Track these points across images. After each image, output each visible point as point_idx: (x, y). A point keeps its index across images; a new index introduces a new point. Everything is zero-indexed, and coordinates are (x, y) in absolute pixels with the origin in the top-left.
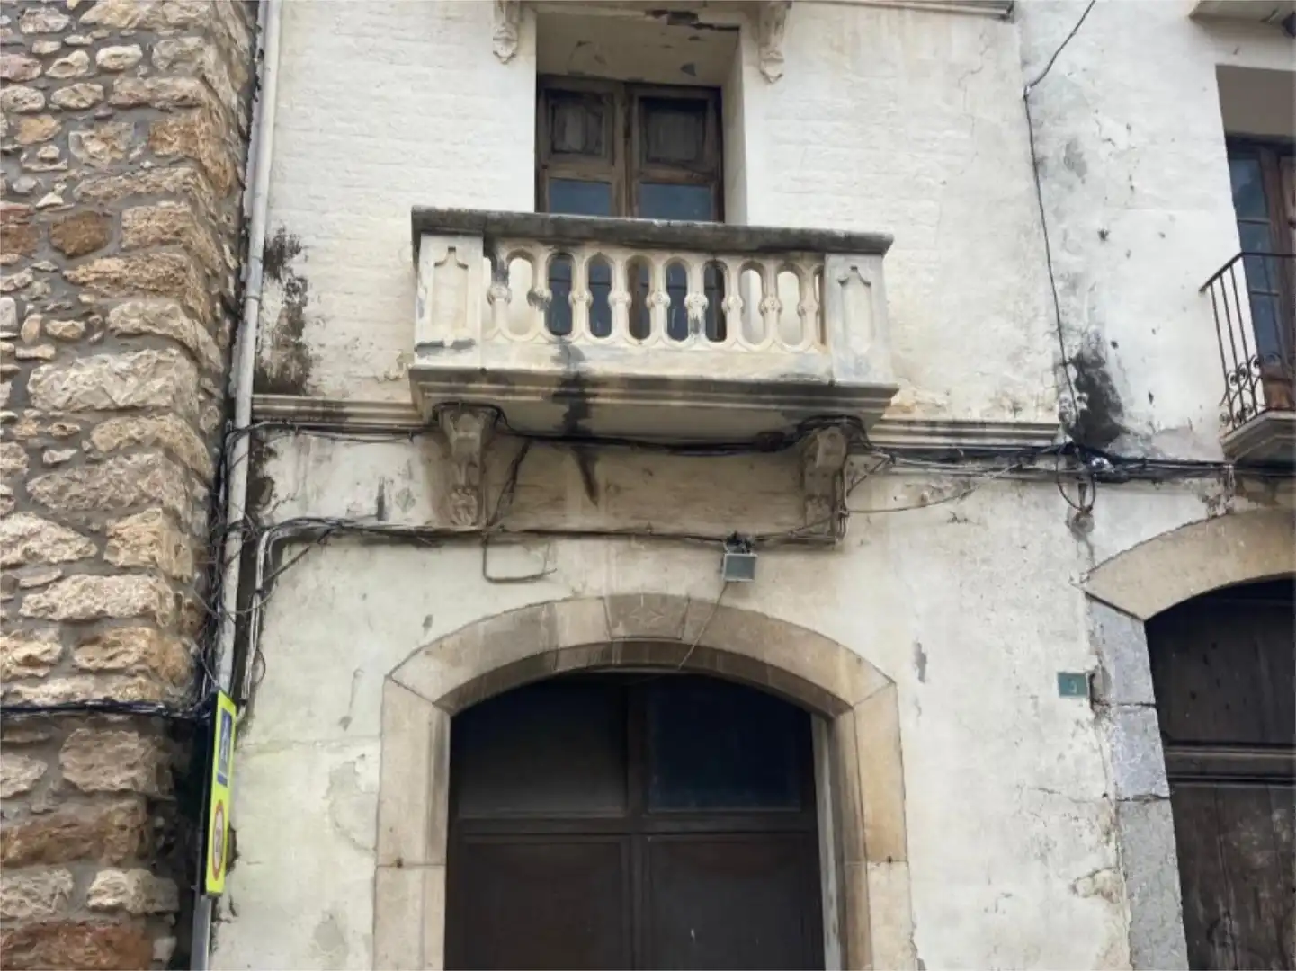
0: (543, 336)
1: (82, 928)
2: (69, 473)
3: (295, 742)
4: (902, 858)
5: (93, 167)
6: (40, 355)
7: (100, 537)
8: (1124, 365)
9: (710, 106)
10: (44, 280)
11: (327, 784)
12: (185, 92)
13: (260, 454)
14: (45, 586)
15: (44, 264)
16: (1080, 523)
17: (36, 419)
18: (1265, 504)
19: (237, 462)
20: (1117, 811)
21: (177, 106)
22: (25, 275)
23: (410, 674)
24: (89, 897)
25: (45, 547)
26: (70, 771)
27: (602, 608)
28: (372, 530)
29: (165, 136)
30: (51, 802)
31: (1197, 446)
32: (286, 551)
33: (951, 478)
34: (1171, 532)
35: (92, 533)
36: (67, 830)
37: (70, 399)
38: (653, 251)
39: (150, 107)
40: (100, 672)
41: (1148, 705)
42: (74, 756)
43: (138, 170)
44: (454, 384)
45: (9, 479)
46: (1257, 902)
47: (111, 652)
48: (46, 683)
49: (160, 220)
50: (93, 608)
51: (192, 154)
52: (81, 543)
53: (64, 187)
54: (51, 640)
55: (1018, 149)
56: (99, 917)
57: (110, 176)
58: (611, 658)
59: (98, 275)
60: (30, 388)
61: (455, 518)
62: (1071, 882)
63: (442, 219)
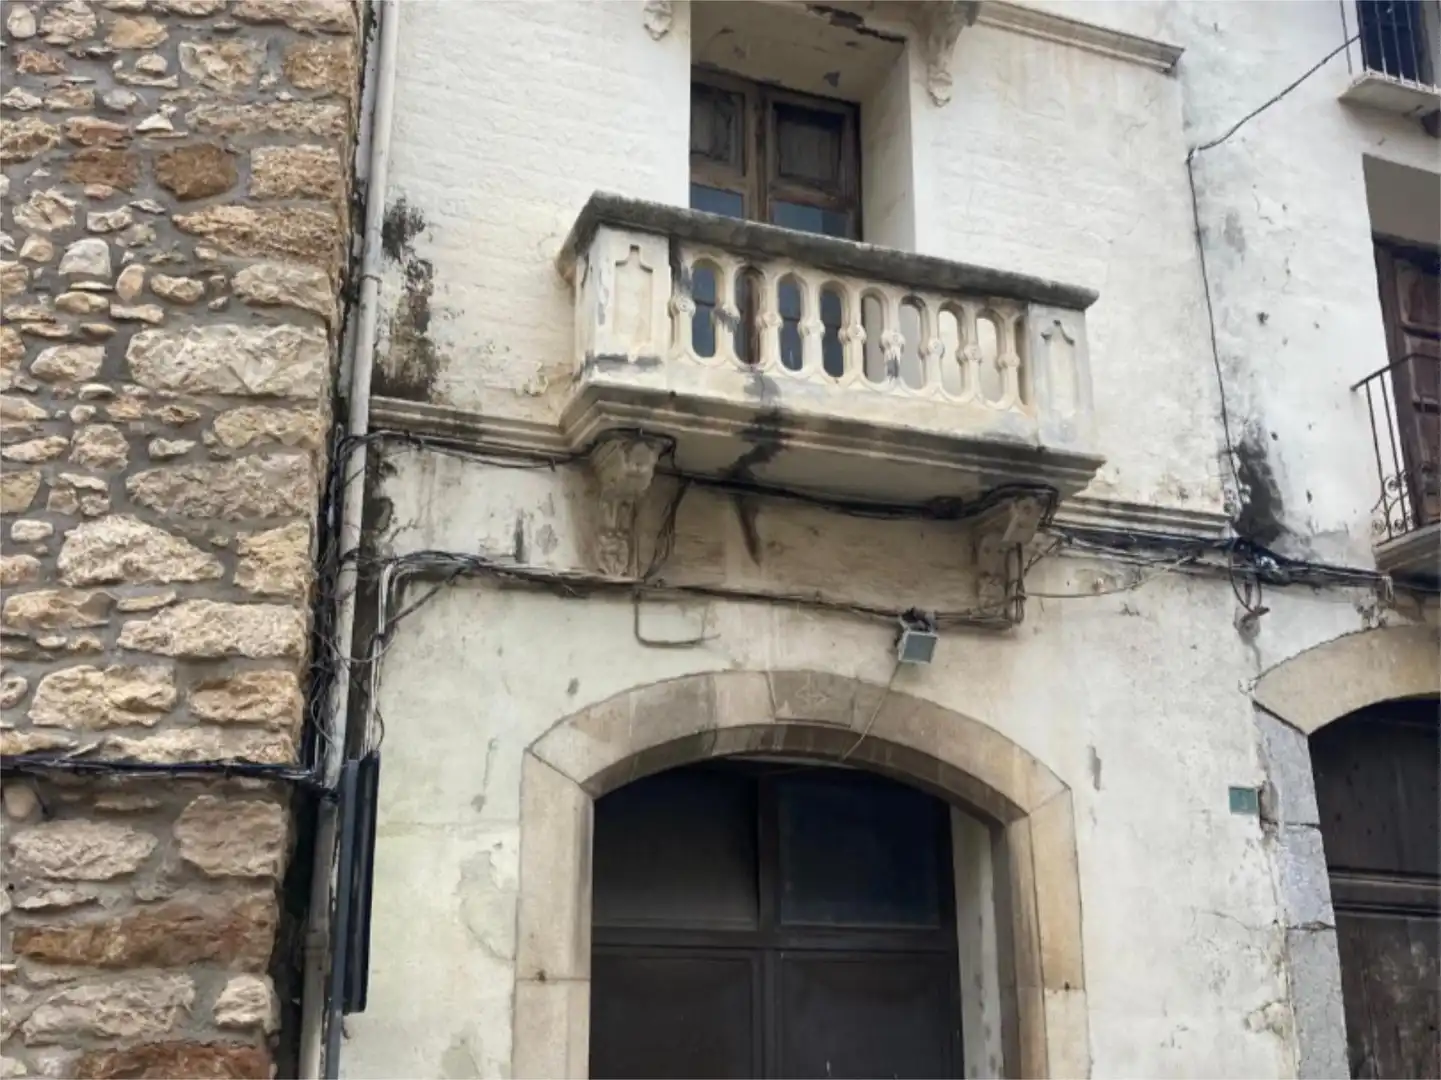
0: (732, 361)
1: (210, 1051)
2: (185, 469)
3: (420, 824)
4: (1079, 983)
5: (212, 89)
6: (143, 315)
7: (228, 554)
8: (1284, 459)
9: (848, 124)
10: (147, 223)
11: (457, 875)
12: (333, 15)
13: (378, 470)
14: (154, 611)
15: (147, 204)
16: (1247, 626)
17: (140, 397)
18: (1413, 618)
19: (353, 478)
20: (1286, 940)
21: (321, 31)
22: (120, 214)
23: (551, 749)
24: (217, 1011)
25: (152, 562)
26: (190, 848)
27: (765, 684)
28: (509, 572)
29: (308, 65)
30: (163, 887)
31: (1351, 553)
32: (408, 590)
33: (1123, 566)
34: (1331, 641)
35: (217, 549)
36: (187, 925)
37: (187, 377)
38: (848, 278)
39: (287, 27)
40: (228, 724)
41: (1312, 825)
42: (197, 830)
43: (272, 102)
44: (639, 408)
45: (102, 470)
46: (1398, 1040)
47: (243, 701)
48: (153, 735)
49: (303, 167)
50: (221, 643)
51: (342, 91)
52: (201, 560)
53: (173, 109)
54: (162, 680)
55: (1182, 217)
56: (230, 1037)
57: (236, 104)
58: (772, 743)
59: (221, 226)
60: (131, 359)
61: (603, 566)
62: (1245, 1016)
63: (629, 212)
